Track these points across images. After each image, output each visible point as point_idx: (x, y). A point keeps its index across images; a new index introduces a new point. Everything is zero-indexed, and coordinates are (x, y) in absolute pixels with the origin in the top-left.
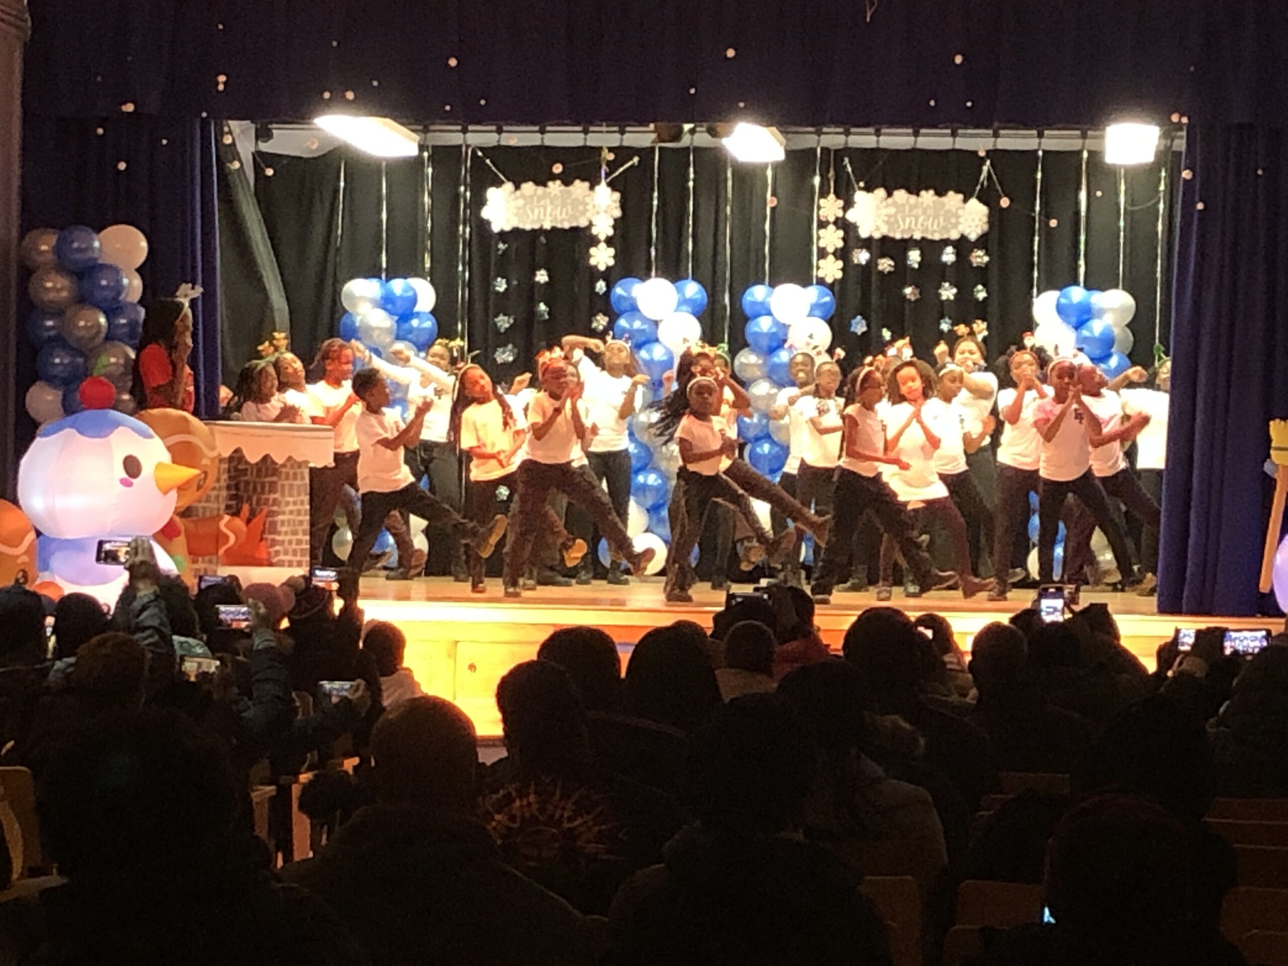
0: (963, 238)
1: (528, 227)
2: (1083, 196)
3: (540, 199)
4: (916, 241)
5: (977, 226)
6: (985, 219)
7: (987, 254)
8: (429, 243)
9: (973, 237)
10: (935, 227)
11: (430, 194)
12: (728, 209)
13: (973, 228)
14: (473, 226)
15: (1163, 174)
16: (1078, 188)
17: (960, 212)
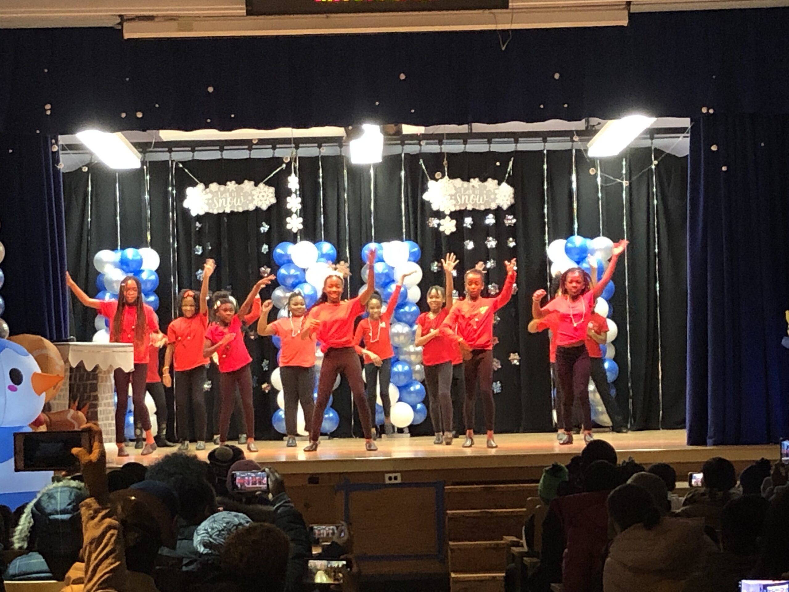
0: (499, 208)
1: (215, 212)
2: (574, 177)
3: (222, 193)
4: (469, 211)
5: (507, 200)
6: (512, 196)
7: (514, 218)
8: (149, 224)
9: (505, 207)
10: (481, 202)
11: (149, 192)
12: (346, 195)
13: (505, 201)
14: (179, 212)
15: (624, 163)
16: (570, 173)
17: (497, 191)
